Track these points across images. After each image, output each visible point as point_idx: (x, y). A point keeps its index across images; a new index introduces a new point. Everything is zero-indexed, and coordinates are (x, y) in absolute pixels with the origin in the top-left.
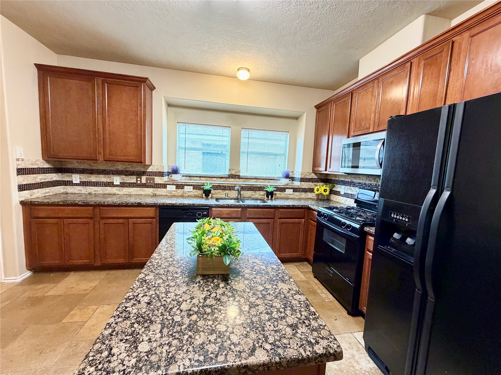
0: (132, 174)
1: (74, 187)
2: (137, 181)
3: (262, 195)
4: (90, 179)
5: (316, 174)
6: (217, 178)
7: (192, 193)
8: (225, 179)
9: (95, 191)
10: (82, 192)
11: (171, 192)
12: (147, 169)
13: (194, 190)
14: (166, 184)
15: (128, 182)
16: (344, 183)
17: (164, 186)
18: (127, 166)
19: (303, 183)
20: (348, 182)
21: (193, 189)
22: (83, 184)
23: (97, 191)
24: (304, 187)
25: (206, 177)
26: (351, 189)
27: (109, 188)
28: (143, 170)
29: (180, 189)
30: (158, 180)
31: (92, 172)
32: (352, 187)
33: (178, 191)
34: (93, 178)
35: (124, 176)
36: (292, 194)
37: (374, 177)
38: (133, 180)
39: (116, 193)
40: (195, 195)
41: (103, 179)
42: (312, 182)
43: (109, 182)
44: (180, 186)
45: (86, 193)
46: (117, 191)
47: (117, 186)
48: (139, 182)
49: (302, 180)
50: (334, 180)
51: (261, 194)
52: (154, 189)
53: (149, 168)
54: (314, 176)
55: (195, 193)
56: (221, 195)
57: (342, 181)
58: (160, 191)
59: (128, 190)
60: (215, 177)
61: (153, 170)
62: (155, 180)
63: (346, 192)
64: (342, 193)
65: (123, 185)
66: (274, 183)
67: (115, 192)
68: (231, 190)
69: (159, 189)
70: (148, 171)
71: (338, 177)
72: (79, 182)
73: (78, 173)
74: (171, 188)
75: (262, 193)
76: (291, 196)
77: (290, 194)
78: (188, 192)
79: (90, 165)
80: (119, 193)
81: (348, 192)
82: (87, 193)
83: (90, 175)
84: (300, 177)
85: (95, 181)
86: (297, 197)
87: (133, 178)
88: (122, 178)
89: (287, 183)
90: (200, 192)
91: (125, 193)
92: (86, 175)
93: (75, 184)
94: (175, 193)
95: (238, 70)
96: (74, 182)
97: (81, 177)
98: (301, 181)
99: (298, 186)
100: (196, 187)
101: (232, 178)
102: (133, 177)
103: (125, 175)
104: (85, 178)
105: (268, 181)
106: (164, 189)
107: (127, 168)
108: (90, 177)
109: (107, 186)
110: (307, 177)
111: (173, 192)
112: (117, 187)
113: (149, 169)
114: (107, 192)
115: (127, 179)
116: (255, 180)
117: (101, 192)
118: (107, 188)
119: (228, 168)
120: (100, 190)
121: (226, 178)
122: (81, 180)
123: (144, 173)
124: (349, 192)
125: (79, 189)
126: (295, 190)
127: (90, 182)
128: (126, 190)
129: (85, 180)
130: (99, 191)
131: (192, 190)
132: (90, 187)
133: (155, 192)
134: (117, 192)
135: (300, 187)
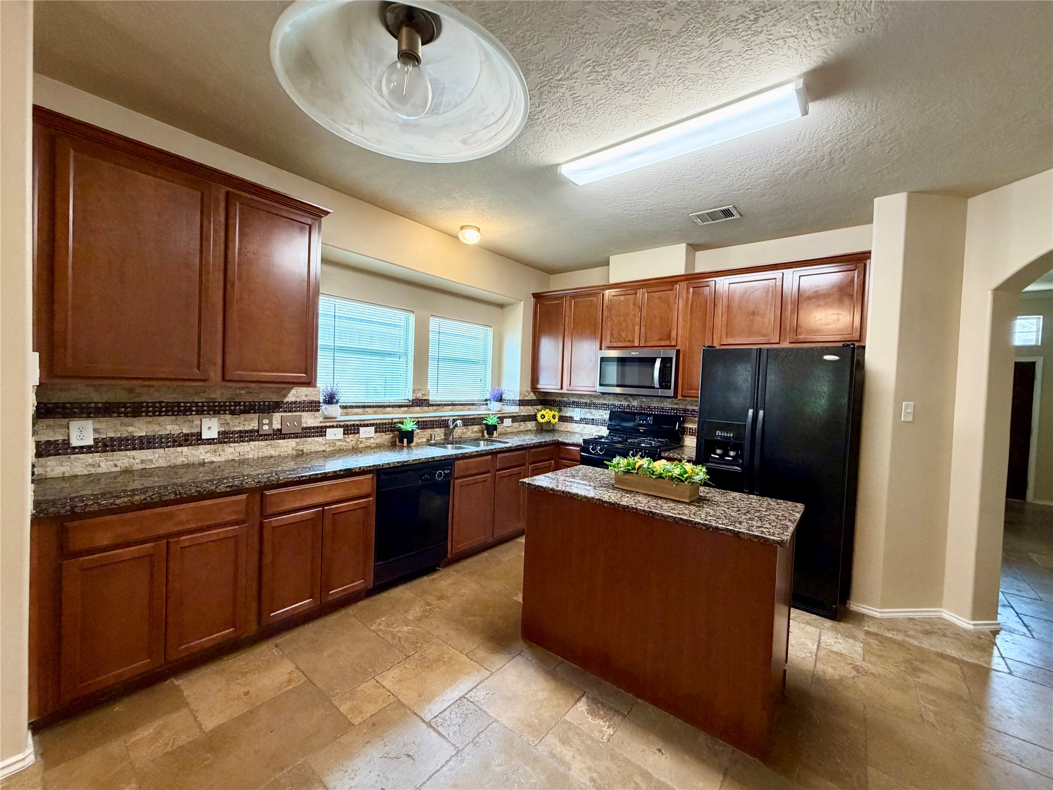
0: (249, 409)
1: (73, 456)
2: (260, 424)
3: (476, 432)
4: (130, 429)
5: (534, 392)
6: (393, 406)
7: (372, 440)
8: (406, 409)
9: (142, 462)
10: (100, 470)
11: (333, 443)
12: (285, 396)
13: (377, 434)
14: (326, 427)
15: (238, 429)
16: (577, 405)
17: (320, 431)
18: (238, 392)
19: (522, 407)
20: (586, 403)
21: (376, 432)
22: (104, 446)
23: (151, 461)
24: (522, 414)
25: (373, 407)
26: (592, 413)
27: (185, 449)
28: (275, 398)
29: (350, 436)
30: (310, 420)
31: (136, 411)
32: (593, 411)
33: (348, 440)
34: (140, 428)
35: (228, 417)
36: (510, 427)
37: (625, 396)
38: (250, 423)
39: (206, 461)
40: (377, 444)
41: (169, 427)
42: (532, 405)
43: (186, 435)
44: (351, 429)
45: (114, 469)
46: (208, 455)
47: (210, 441)
48: (266, 427)
49: (522, 403)
50: (560, 402)
51: (475, 430)
52: (298, 440)
53: (289, 393)
54: (532, 396)
55: (378, 441)
56: (419, 438)
57: (574, 402)
58: (313, 444)
59: (238, 449)
60: (389, 406)
61: (297, 397)
62: (303, 421)
63: (583, 417)
64: (577, 418)
65: (225, 438)
66: (475, 410)
67: (202, 457)
68: (434, 428)
69: (309, 439)
70: (286, 400)
71: (568, 397)
72: (92, 443)
73: (88, 417)
74: (336, 434)
75: (476, 428)
76: (509, 430)
77: (508, 427)
78: (367, 438)
79: (131, 391)
80: (215, 459)
81: (586, 417)
82: (118, 469)
83: (126, 420)
84: (518, 398)
85: (144, 434)
86: (516, 431)
87: (252, 419)
88: (223, 421)
89: (499, 410)
90: (386, 438)
91: (231, 457)
92: (116, 421)
93: (75, 448)
94: (342, 443)
95: (462, 228)
96: (75, 442)
97: (98, 426)
98: (519, 405)
99: (517, 413)
100: (380, 428)
101: (417, 406)
102: (252, 416)
103: (233, 413)
104: (112, 428)
105: (467, 407)
106: (320, 439)
107: (238, 395)
108: (132, 425)
109: (181, 445)
110: (526, 398)
111: (338, 443)
112: (210, 444)
113: (290, 395)
114: (180, 460)
115: (236, 422)
116: (450, 407)
117: (162, 463)
118: (179, 449)
119: (411, 387)
120: (157, 458)
121: (407, 406)
122: (97, 436)
123: (276, 406)
124: (589, 416)
125: (90, 461)
126: (515, 418)
127: (127, 439)
128: (232, 450)
129: (111, 434)
130: (157, 461)
131: (373, 434)
132: (128, 453)
133: (301, 447)
134: (208, 458)
135: (519, 414)
